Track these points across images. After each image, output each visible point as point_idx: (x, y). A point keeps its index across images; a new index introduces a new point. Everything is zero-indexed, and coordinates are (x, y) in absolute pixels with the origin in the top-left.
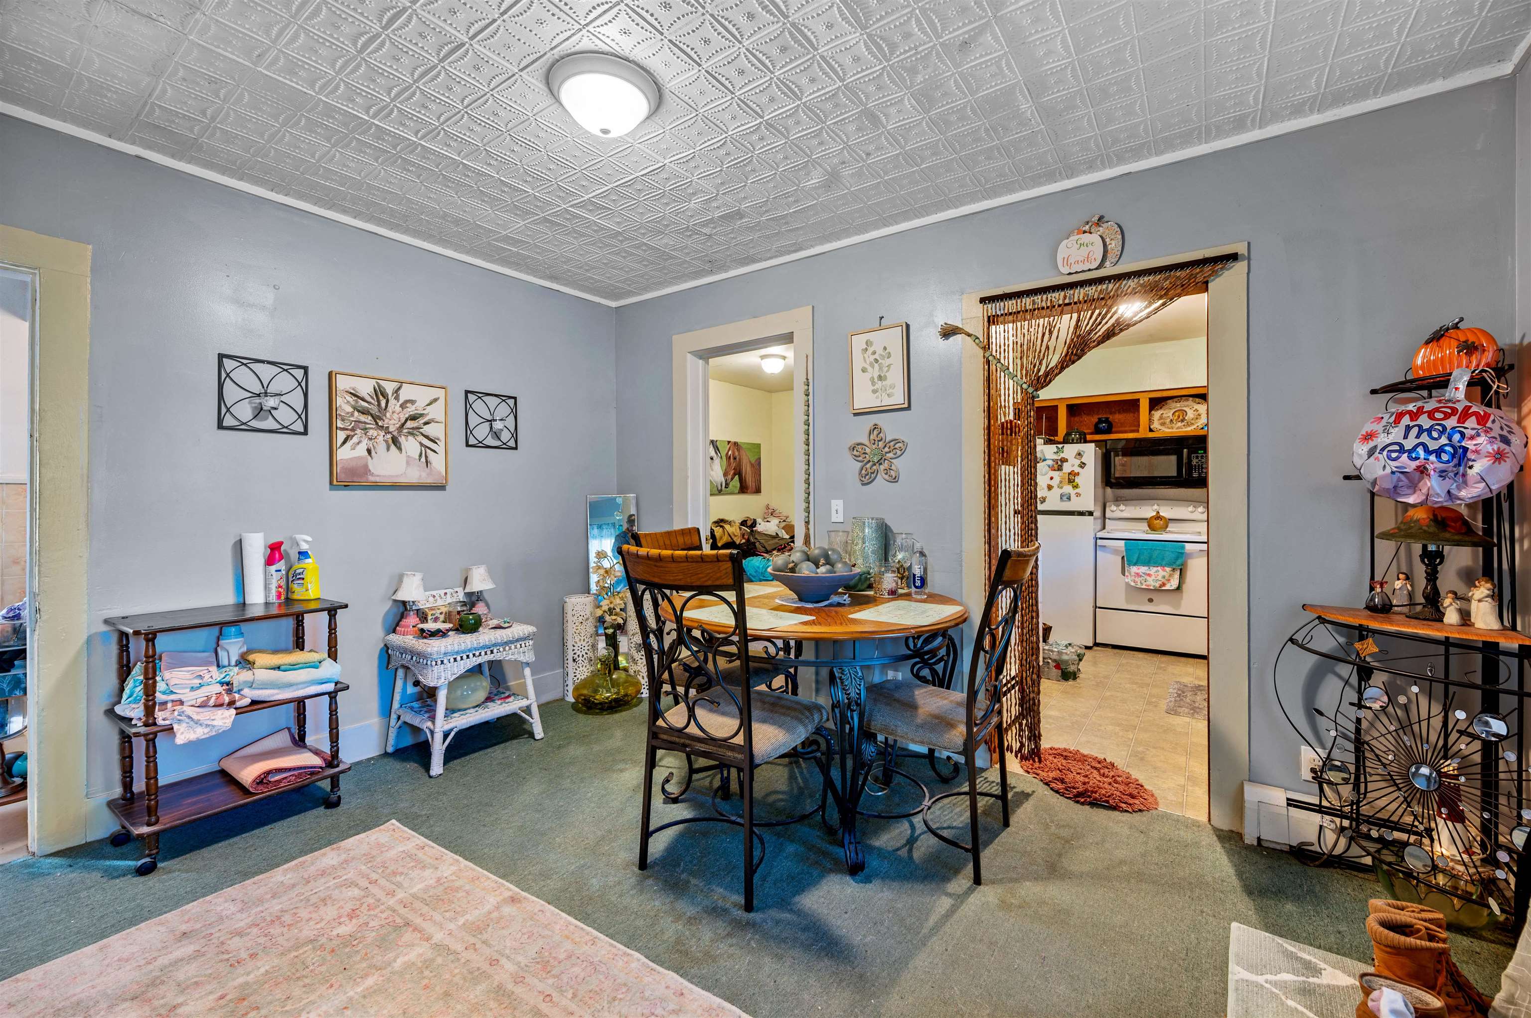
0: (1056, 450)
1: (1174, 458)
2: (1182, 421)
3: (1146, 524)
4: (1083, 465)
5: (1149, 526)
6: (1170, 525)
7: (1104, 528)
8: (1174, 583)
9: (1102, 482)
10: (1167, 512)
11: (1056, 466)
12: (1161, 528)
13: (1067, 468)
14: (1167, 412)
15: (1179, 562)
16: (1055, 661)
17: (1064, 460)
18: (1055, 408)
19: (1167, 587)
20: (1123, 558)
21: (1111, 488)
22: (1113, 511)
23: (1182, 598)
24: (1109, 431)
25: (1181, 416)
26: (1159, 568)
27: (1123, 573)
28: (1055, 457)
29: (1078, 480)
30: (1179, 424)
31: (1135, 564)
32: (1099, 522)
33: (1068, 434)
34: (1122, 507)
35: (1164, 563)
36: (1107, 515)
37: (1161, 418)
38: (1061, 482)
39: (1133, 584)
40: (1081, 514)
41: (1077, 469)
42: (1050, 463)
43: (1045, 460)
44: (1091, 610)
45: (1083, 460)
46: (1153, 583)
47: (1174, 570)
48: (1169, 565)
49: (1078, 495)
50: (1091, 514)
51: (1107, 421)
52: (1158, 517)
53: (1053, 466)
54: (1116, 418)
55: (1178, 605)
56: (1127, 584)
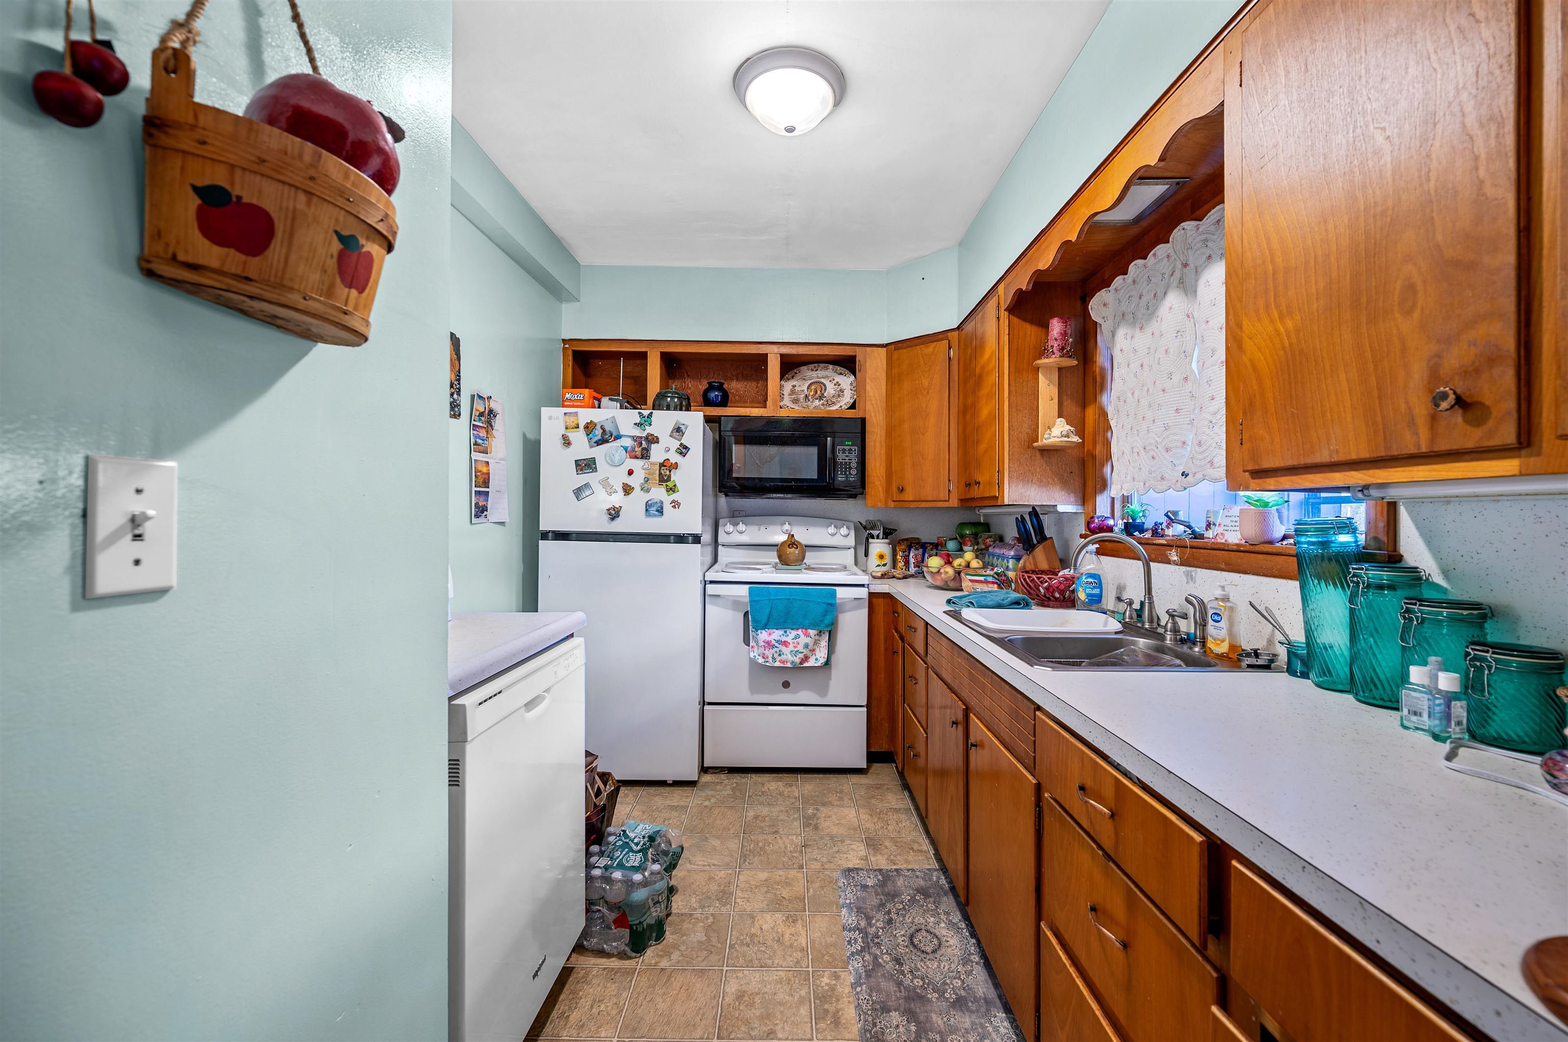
0: (638, 420)
1: (814, 451)
2: (821, 398)
3: (775, 554)
4: (683, 450)
5: (780, 557)
6: (808, 554)
7: (715, 560)
8: (821, 655)
9: (714, 486)
10: (805, 534)
11: (638, 450)
12: (796, 561)
13: (657, 454)
14: (800, 384)
15: (828, 620)
16: (612, 907)
17: (652, 440)
18: (643, 356)
19: (811, 663)
20: (746, 614)
21: (726, 495)
22: (730, 533)
23: (829, 678)
24: (724, 403)
25: (819, 390)
26: (800, 632)
27: (747, 641)
28: (638, 432)
29: (675, 476)
30: (817, 402)
31: (765, 627)
32: (709, 550)
33: (660, 396)
34: (741, 527)
35: (807, 623)
36: (720, 540)
37: (793, 392)
38: (647, 480)
39: (761, 660)
40: (681, 539)
41: (674, 458)
42: (628, 442)
43: (618, 437)
44: (698, 707)
45: (684, 441)
46: (790, 658)
47: (820, 633)
48: (813, 626)
49: (676, 504)
50: (696, 539)
51: (720, 388)
52: (792, 543)
53: (633, 450)
54: (733, 386)
55: (824, 692)
56: (753, 662)
